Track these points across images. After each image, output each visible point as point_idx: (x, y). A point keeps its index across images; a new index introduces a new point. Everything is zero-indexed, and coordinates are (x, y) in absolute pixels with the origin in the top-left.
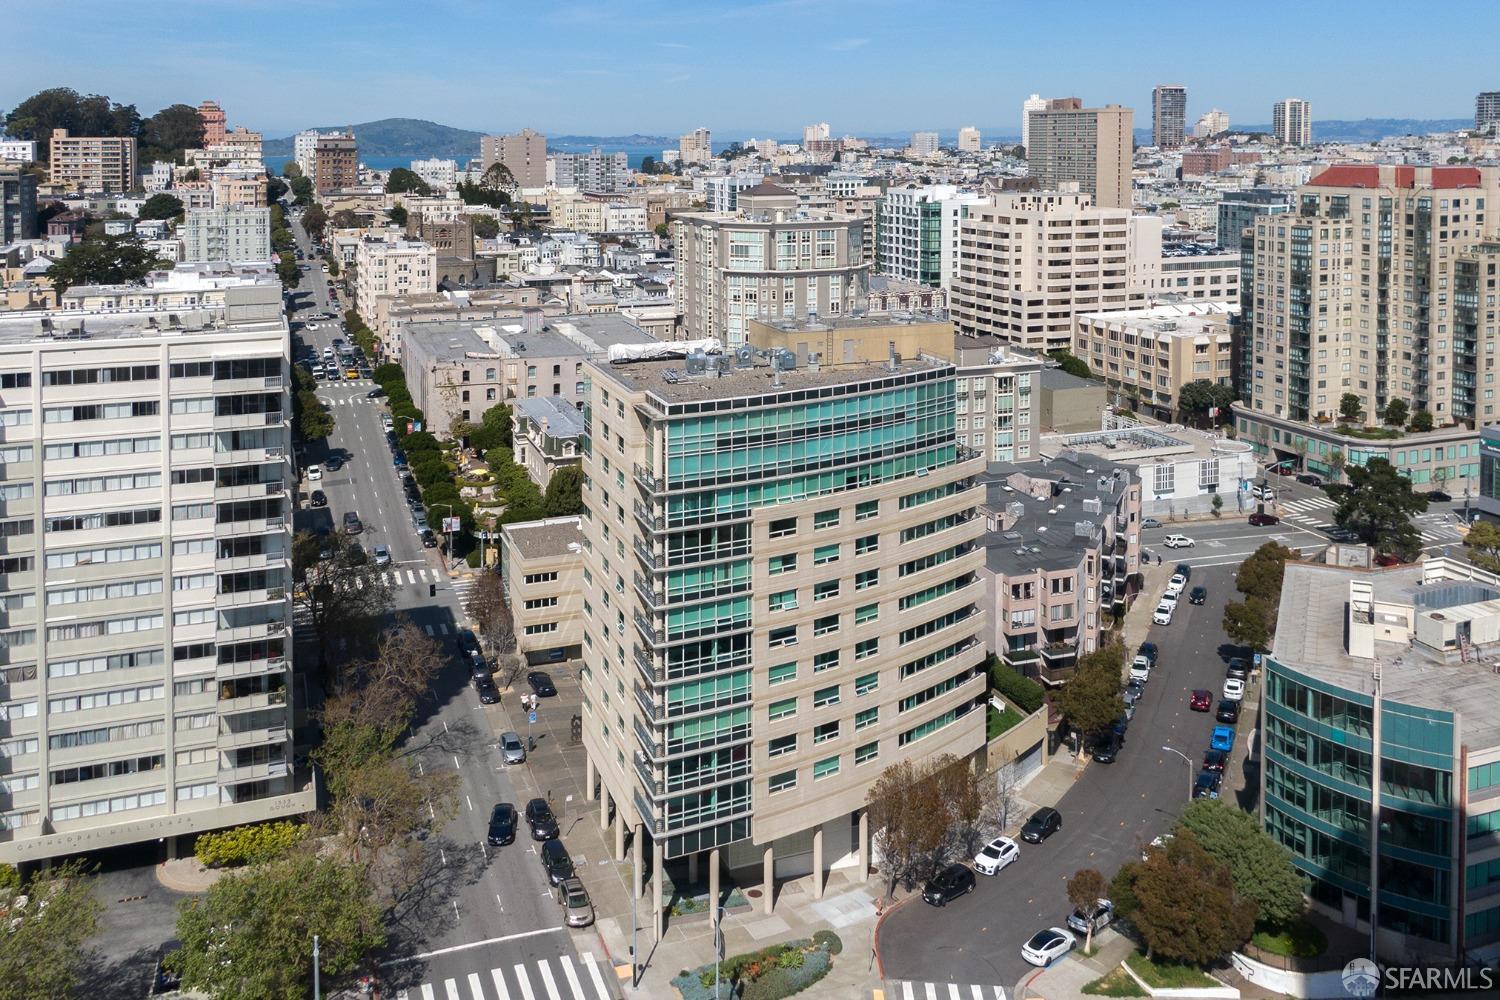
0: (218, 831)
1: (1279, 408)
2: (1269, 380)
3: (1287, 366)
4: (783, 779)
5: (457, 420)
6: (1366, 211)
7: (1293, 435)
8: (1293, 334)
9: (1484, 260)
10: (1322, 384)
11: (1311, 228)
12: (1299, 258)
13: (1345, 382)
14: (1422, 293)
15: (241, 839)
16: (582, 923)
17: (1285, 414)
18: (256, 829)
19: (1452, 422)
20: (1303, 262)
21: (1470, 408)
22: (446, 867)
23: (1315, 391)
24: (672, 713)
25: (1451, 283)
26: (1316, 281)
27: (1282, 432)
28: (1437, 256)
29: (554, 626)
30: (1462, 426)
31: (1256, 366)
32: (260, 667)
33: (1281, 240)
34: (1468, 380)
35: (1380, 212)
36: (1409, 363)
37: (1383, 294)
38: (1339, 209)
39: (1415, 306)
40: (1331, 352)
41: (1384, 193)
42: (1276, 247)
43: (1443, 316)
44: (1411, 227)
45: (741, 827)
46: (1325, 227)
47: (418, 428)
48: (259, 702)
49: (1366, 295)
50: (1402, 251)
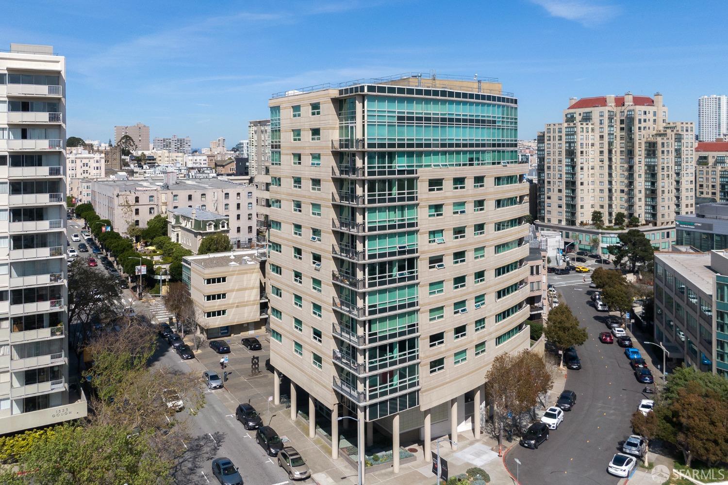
0: (12, 435)
1: (560, 221)
2: (554, 206)
3: (564, 199)
4: (437, 364)
5: (132, 225)
6: (601, 118)
7: (570, 233)
8: (567, 182)
9: (659, 140)
10: (582, 207)
11: (576, 127)
12: (570, 143)
13: (592, 206)
14: (630, 158)
15: (30, 439)
16: (304, 477)
17: (564, 223)
18: (42, 432)
19: (645, 223)
20: (572, 145)
21: (654, 215)
22: (188, 451)
23: (579, 210)
24: (371, 313)
25: (643, 153)
26: (578, 154)
27: (564, 232)
28: (637, 139)
29: (224, 312)
30: (651, 225)
31: (547, 201)
32: (44, 307)
33: (560, 134)
34: (653, 202)
35: (609, 118)
36: (623, 195)
37: (610, 159)
38: (587, 118)
39: (626, 166)
40: (586, 191)
41: (610, 109)
42: (557, 138)
43: (640, 169)
44: (623, 126)
45: (413, 398)
46: (582, 126)
47: (109, 229)
48: (44, 334)
49: (602, 161)
50: (618, 138)
